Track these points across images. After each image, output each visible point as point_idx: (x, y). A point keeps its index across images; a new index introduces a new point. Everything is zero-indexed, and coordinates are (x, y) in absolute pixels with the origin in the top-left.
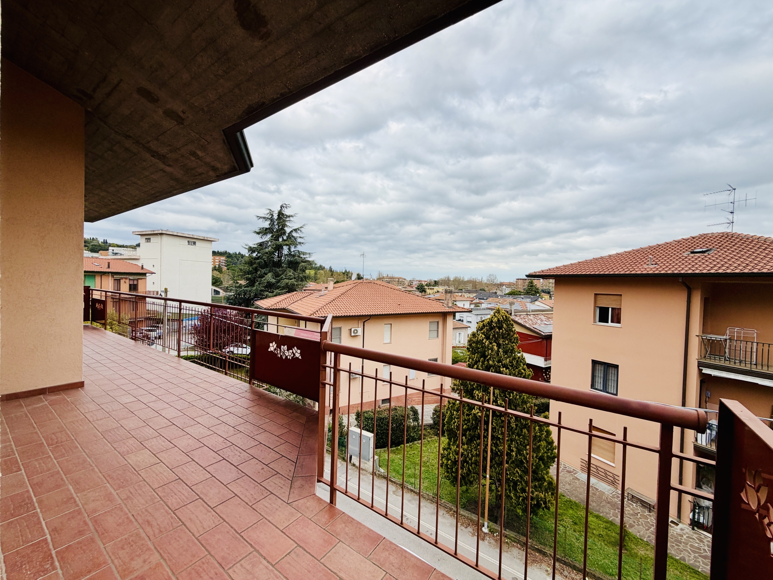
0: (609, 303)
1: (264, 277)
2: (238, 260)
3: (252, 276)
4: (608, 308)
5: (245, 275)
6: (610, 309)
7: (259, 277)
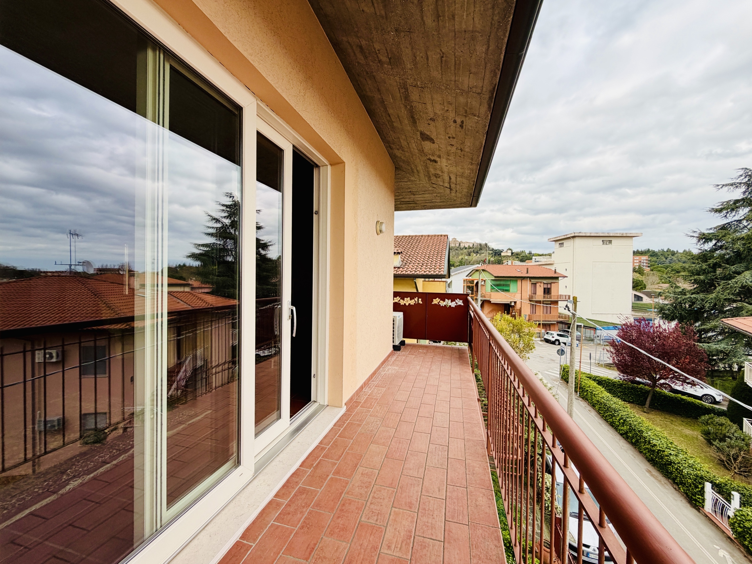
1: (734, 277)
2: (666, 259)
3: (706, 278)
5: (691, 276)
7: (723, 279)
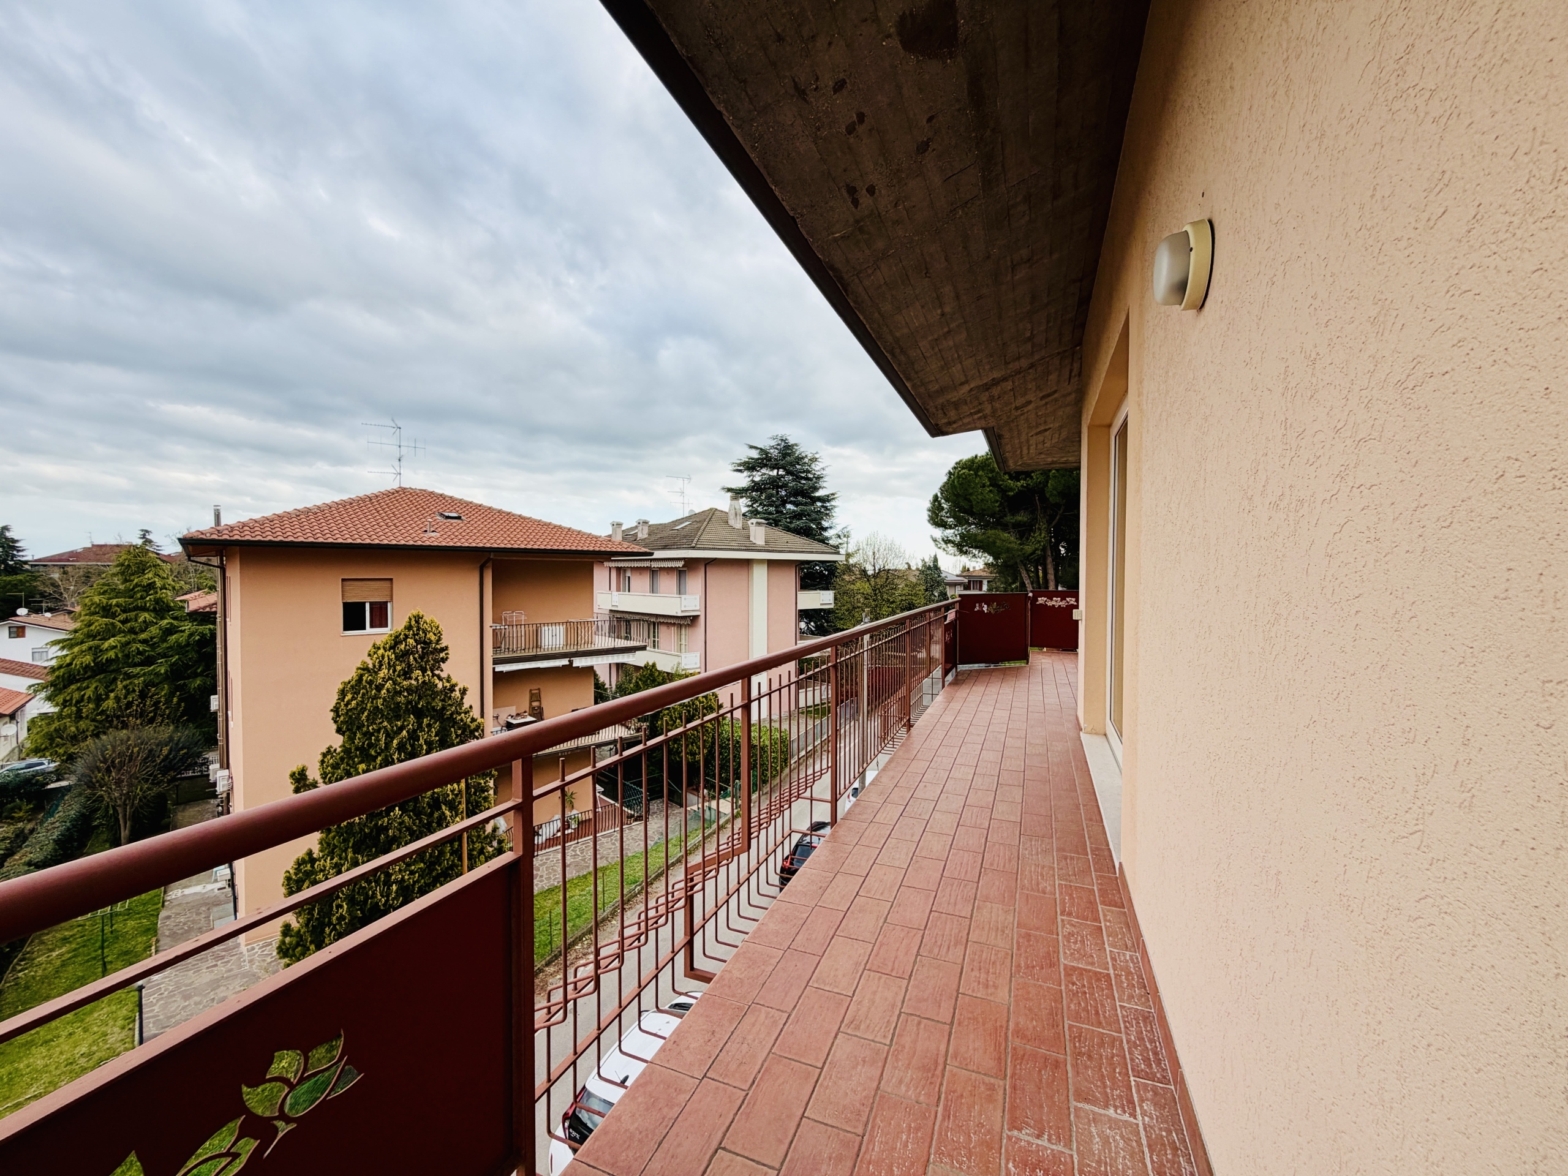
0: (367, 595)
4: (364, 603)
6: (368, 606)
